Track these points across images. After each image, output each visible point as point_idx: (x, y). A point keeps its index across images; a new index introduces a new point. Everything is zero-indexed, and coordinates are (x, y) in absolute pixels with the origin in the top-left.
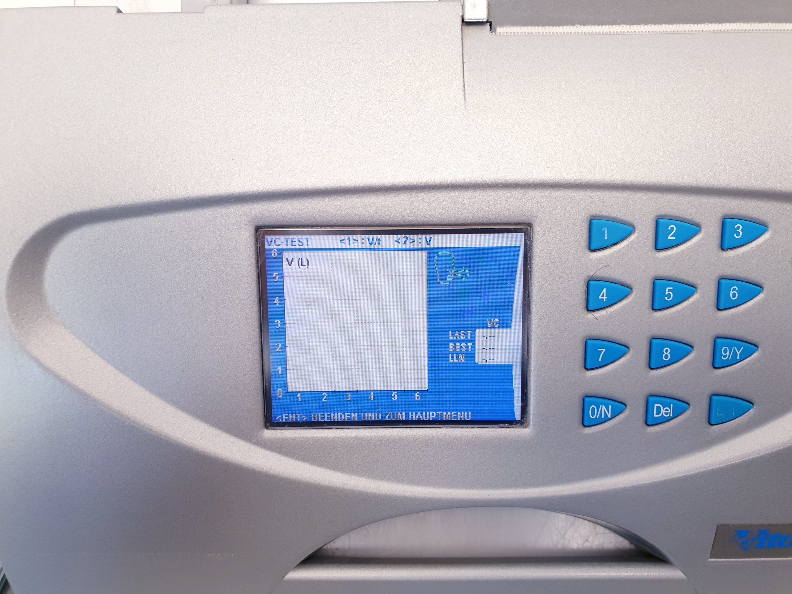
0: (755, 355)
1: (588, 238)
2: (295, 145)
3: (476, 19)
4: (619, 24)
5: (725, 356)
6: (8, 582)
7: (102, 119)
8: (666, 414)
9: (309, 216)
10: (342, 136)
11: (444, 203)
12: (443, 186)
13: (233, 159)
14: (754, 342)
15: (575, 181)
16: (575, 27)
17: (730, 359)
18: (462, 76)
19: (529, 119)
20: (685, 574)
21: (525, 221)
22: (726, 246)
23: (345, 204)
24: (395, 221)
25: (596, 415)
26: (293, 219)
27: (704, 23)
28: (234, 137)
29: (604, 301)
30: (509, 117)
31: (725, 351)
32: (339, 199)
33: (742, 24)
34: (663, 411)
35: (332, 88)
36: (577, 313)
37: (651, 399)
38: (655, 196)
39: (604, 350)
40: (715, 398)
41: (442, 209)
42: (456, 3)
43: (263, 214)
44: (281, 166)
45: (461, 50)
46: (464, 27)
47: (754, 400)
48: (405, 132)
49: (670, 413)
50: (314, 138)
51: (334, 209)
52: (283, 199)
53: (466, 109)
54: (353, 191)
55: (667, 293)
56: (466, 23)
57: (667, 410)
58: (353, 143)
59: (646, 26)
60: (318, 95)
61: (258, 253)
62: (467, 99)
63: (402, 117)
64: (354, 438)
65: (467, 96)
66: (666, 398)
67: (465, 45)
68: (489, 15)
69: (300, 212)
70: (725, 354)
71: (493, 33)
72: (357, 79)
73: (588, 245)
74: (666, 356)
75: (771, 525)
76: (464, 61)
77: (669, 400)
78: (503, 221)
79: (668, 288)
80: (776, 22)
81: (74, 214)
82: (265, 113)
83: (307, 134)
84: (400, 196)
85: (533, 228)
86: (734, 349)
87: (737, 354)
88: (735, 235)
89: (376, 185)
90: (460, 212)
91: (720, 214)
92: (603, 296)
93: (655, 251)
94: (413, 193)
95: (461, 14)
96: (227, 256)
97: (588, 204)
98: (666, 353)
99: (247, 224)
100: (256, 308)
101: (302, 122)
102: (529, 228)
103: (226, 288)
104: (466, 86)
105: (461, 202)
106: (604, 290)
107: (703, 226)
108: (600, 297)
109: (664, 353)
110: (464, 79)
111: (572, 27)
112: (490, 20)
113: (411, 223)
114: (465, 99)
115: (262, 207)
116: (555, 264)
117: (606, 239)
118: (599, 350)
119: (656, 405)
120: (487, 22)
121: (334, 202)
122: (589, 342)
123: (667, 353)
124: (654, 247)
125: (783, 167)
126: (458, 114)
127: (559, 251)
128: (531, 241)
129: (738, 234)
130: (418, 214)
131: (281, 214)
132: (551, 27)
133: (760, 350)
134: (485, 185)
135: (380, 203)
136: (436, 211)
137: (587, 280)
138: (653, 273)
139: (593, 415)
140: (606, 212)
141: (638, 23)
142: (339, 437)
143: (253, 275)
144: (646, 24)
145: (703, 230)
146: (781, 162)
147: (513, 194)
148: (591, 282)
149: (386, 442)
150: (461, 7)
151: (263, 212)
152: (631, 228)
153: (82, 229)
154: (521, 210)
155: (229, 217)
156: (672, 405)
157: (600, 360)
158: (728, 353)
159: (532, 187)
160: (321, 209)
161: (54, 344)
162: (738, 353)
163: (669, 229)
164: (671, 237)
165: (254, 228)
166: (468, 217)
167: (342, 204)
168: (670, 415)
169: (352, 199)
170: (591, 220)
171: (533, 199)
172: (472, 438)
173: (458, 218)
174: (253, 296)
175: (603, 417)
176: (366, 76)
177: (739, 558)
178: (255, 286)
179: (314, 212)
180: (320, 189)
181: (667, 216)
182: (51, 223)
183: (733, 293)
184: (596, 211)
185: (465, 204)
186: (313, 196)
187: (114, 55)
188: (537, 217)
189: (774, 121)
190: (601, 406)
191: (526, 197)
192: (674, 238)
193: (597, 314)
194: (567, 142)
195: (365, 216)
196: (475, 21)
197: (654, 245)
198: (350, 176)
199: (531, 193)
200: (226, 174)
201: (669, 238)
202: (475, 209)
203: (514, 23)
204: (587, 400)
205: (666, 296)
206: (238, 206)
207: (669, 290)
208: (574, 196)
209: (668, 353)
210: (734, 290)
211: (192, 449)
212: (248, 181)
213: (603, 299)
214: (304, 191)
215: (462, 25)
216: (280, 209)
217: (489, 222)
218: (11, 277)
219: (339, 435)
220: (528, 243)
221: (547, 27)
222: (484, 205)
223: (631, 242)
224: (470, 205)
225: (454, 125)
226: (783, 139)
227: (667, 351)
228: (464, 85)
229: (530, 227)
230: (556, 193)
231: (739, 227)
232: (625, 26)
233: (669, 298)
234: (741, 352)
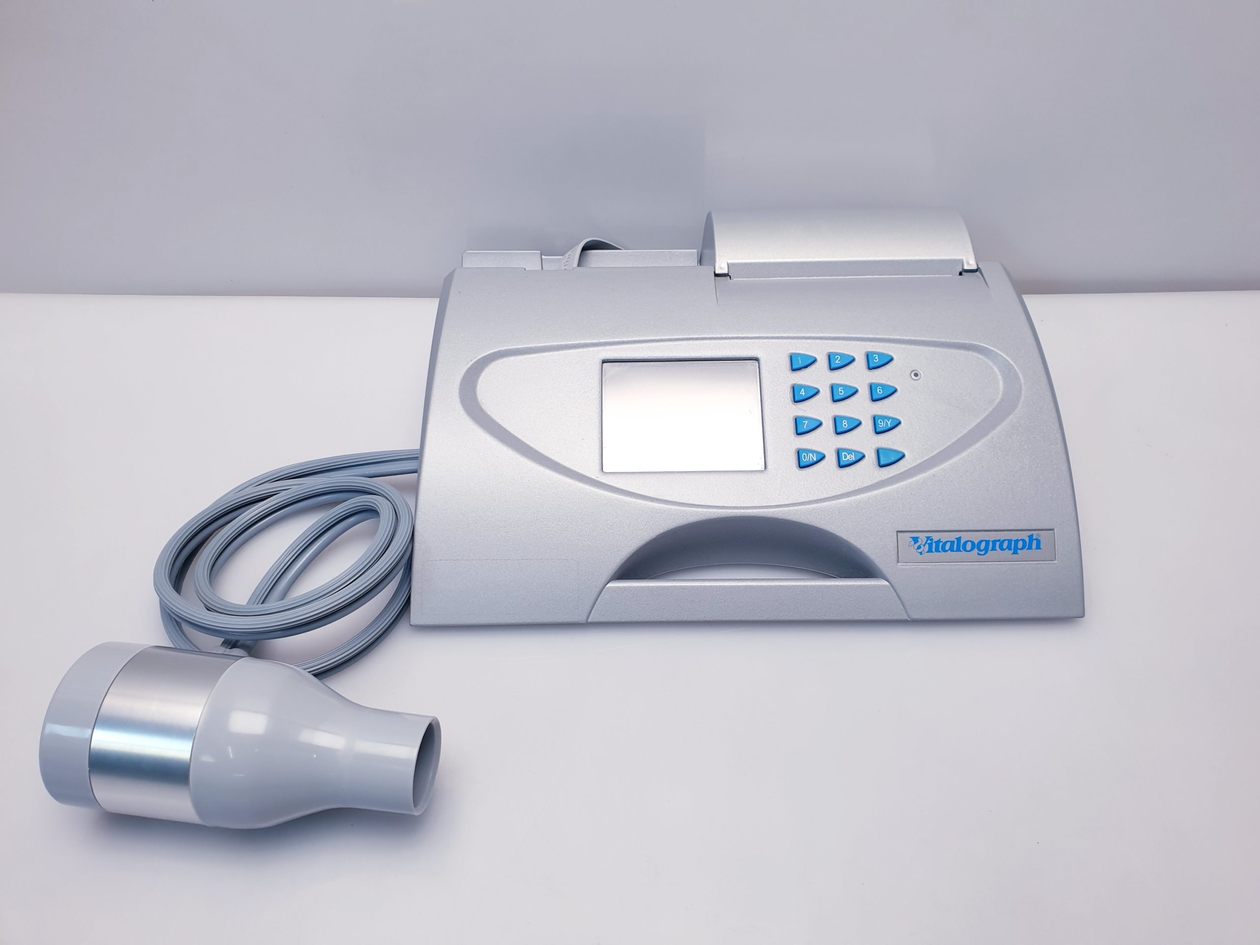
0: (902, 427)
1: (790, 364)
5: (881, 425)
8: (850, 458)
12: (708, 338)
14: (898, 420)
15: (780, 336)
17: (884, 426)
20: (889, 582)
22: (871, 369)
25: (807, 459)
31: (881, 422)
34: (848, 457)
35: (646, 298)
36: (788, 403)
37: (840, 452)
38: (826, 342)
39: (807, 421)
40: (880, 451)
42: (711, 267)
47: (905, 452)
53: (718, 305)
54: (657, 340)
55: (840, 390)
56: (716, 275)
57: (850, 456)
60: (638, 301)
61: (602, 373)
65: (719, 302)
67: (716, 283)
68: (728, 271)
71: (732, 280)
73: (791, 368)
74: (846, 428)
76: (716, 288)
77: (851, 452)
81: (502, 351)
86: (885, 420)
88: (875, 360)
89: (670, 338)
91: (864, 351)
93: (830, 372)
95: (713, 271)
97: (789, 347)
98: (844, 424)
104: (718, 297)
106: (803, 390)
107: (856, 358)
108: (801, 393)
110: (716, 295)
112: (730, 275)
117: (801, 365)
118: (804, 425)
119: (843, 453)
120: (728, 275)
122: (798, 421)
124: (829, 369)
126: (714, 308)
129: (876, 360)
132: (763, 278)
133: (903, 424)
134: (731, 338)
137: (792, 387)
138: (831, 382)
139: (805, 459)
140: (799, 351)
143: (599, 385)
145: (856, 360)
148: (796, 389)
152: (815, 360)
153: (505, 359)
156: (853, 454)
157: (805, 427)
158: (882, 423)
159: (757, 339)
162: (889, 423)
163: (836, 359)
165: (601, 361)
168: (853, 459)
170: (791, 355)
175: (811, 460)
180: (639, 340)
181: (833, 352)
182: (487, 355)
183: (880, 393)
184: (793, 350)
186: (635, 343)
190: (809, 454)
192: (840, 364)
193: (801, 405)
196: (721, 274)
197: (829, 367)
201: (837, 362)
204: (800, 452)
208: (780, 343)
209: (846, 423)
213: (803, 396)
214: (631, 341)
215: (714, 275)
221: (761, 278)
223: (816, 366)
224: (722, 347)
230: (770, 341)
231: (876, 356)
233: (841, 393)
234: (890, 424)
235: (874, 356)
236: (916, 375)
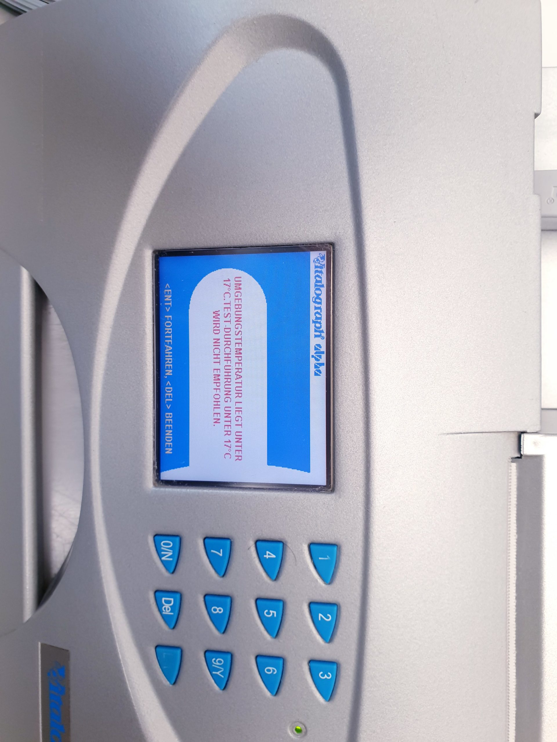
0: (216, 688)
1: (320, 542)
2: (407, 279)
3: (523, 445)
4: (517, 574)
5: (215, 661)
6: (19, 15)
7: (435, 101)
8: (165, 609)
9: (343, 291)
10: (415, 322)
11: (353, 414)
12: (368, 413)
13: (395, 222)
14: (228, 686)
15: (372, 532)
16: (515, 534)
17: (213, 666)
18: (470, 431)
19: (428, 492)
20: (28, 621)
21: (336, 486)
22: (313, 665)
23: (353, 325)
24: (338, 369)
25: (164, 547)
26: (340, 277)
27: (516, 650)
28: (415, 223)
29: (265, 556)
30: (431, 474)
31: (220, 662)
32: (357, 319)
33: (515, 684)
34: (167, 606)
35: (461, 313)
36: (254, 531)
37: (178, 596)
38: (358, 603)
39: (221, 555)
40: (179, 651)
41: (348, 412)
42: (539, 426)
43: (345, 250)
44: (388, 267)
45: (494, 431)
46: (517, 433)
47: (177, 686)
48: (418, 380)
49: (166, 612)
50: (413, 296)
51: (349, 314)
52: (358, 268)
53: (439, 435)
54: (365, 331)
55: (271, 612)
56: (520, 435)
57: (168, 609)
58: (409, 332)
59: (515, 598)
60: (454, 300)
61: (310, 244)
62: (448, 436)
63: (432, 376)
64: (144, 330)
65: (451, 436)
66: (179, 608)
67: (500, 434)
68: (527, 456)
69: (346, 283)
70: (217, 662)
71: (511, 460)
72: (468, 336)
73: (315, 542)
74: (215, 610)
75: (69, 697)
76: (484, 434)
77: (177, 611)
78: (336, 466)
79: (275, 612)
80: (517, 714)
81: (346, 76)
82: (438, 251)
83: (418, 290)
84: (360, 374)
85: (330, 493)
86: (221, 670)
87: (217, 671)
88: (322, 673)
89: (370, 352)
90: (345, 428)
91: (341, 660)
92: (269, 555)
93: (308, 602)
94: (362, 386)
95: (528, 431)
96: (307, 217)
97: (350, 544)
99: (336, 235)
100: (260, 243)
101: (428, 286)
102: (331, 489)
103: (278, 215)
104: (460, 435)
105: (354, 429)
106: (274, 556)
107: (331, 645)
108: (268, 552)
109: (218, 608)
110: (467, 433)
111: (515, 531)
112: (523, 457)
113: (336, 384)
114: (448, 434)
115: (351, 249)
116: (297, 513)
117: (320, 558)
118: (221, 550)
119: (172, 599)
120: (521, 455)
121: (355, 314)
122: (228, 542)
123: (218, 610)
124: (312, 601)
125: (382, 716)
126: (434, 427)
127: (309, 517)
128: (319, 491)
129: (323, 675)
130: (344, 390)
131: (345, 266)
132: (515, 512)
133: (221, 691)
134: (369, 451)
135: (354, 356)
136: (346, 407)
137: (283, 541)
138: (289, 600)
139: (164, 544)
140: (344, 559)
141: (518, 591)
142: (145, 317)
143: (290, 240)
144: (517, 598)
145: (327, 645)
146: (386, 714)
147: (361, 476)
148: (281, 545)
149: (141, 360)
150: (535, 431)
151: (346, 250)
152: (329, 581)
153: (333, 83)
154: (346, 483)
155: (343, 219)
156: (172, 614)
157: (212, 551)
158: (218, 664)
159: (366, 493)
160: (349, 303)
161: (229, 58)
162: (218, 673)
163: (328, 615)
164: (321, 617)
165: (332, 241)
166: (341, 436)
167: (354, 321)
168: (164, 612)
169: (357, 331)
170: (337, 546)
171: (356, 494)
172: (144, 437)
173: (339, 427)
174: (271, 240)
176: (471, 344)
177: (41, 669)
178: (281, 242)
179: (346, 296)
180: (366, 302)
181: (340, 613)
182: (338, 55)
183: (270, 670)
184: (345, 550)
185: (352, 432)
186: (360, 295)
187: (495, 112)
188: (340, 497)
189: (423, 709)
190: (172, 551)
191: (358, 488)
192: (320, 619)
193: (253, 549)
194: (407, 525)
195: (343, 343)
196: (522, 444)
198: (378, 329)
199: (361, 492)
200: (382, 216)
201: (320, 615)
202: (348, 442)
203: (520, 479)
204: (178, 539)
205: (269, 611)
206: (353, 227)
207: (273, 614)
208: (358, 531)
210: (274, 671)
211: (135, 185)
212: (375, 236)
213: (266, 555)
214: (365, 288)
215: (518, 432)
216: (349, 265)
217: (336, 454)
218: (289, 18)
219: (147, 317)
220: (317, 489)
221: (515, 509)
222: (351, 450)
223: (317, 581)
224: (351, 437)
225: (424, 424)
226: (407, 717)
227: (220, 610)
228: (461, 433)
229: (331, 491)
230: (361, 514)
231: (328, 676)
232: (515, 579)
233: (267, 613)
234: (217, 675)
235: (329, 673)
236: (298, 731)
